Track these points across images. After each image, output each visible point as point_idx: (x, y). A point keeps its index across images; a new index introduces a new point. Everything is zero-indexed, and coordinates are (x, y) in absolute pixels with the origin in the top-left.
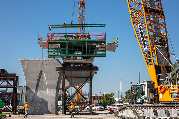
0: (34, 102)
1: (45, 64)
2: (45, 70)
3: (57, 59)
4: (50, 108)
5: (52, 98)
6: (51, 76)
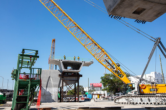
1: (52, 72)
3: (58, 70)
4: (54, 99)
5: (55, 93)
6: (55, 80)
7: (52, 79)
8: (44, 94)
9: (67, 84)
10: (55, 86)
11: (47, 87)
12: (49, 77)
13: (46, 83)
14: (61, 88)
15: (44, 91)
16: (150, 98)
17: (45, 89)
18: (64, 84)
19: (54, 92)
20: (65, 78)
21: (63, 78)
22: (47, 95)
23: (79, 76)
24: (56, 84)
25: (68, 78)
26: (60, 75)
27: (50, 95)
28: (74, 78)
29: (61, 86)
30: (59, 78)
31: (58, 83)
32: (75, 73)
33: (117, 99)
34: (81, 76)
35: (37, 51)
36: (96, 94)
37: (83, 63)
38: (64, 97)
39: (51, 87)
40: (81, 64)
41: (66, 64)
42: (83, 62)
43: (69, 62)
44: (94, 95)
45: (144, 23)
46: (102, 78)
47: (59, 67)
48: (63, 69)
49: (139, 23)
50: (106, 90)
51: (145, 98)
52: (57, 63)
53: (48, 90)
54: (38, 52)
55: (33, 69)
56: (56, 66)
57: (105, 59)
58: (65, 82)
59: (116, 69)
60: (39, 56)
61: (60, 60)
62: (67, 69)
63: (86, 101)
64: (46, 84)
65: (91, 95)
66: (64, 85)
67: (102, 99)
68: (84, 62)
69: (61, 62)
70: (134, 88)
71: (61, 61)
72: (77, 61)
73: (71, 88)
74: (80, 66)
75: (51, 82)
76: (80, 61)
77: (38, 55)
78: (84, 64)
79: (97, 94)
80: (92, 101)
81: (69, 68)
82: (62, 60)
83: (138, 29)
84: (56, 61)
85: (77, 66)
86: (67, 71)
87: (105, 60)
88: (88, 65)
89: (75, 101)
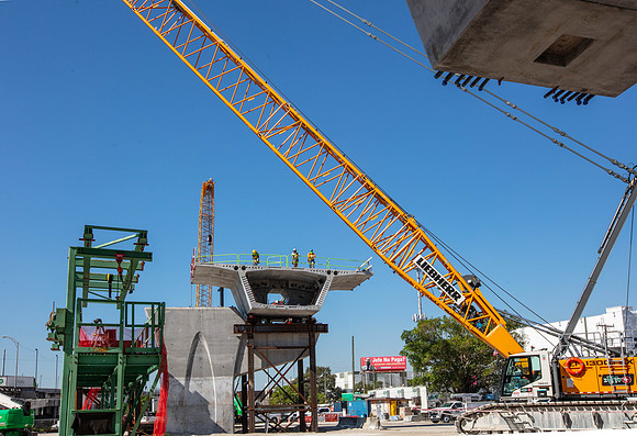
0: (182, 406)
1: (205, 317)
2: (205, 331)
3: (232, 308)
4: (221, 419)
5: (224, 397)
6: (221, 346)
7: (209, 346)
8: (181, 402)
9: (267, 364)
10: (220, 372)
11: (188, 375)
12: (197, 336)
13: (185, 360)
14: (246, 379)
15: (178, 390)
16: (601, 412)
17: (183, 382)
18: (258, 361)
19: (219, 396)
20: (260, 338)
21: (251, 337)
22: (192, 406)
23: (313, 328)
24: (224, 362)
25: (273, 338)
26: (237, 328)
27: (203, 405)
28: (296, 339)
29: (244, 368)
30: (234, 340)
31: (231, 360)
32: (296, 318)
33: (469, 416)
34: (324, 328)
35: (143, 235)
36: (382, 401)
37: (330, 278)
38: (257, 413)
39: (205, 374)
40: (322, 280)
41: (262, 284)
42: (329, 272)
43: (273, 274)
44: (377, 401)
45: (585, 103)
46: (406, 336)
47: (234, 294)
48: (251, 304)
49: (563, 103)
50: (424, 381)
51: (582, 413)
52: (226, 279)
53: (193, 386)
54: (146, 237)
55: (130, 306)
56: (221, 290)
57: (421, 260)
58: (261, 356)
59: (463, 298)
60: (151, 254)
61: (236, 268)
62: (264, 301)
63: (346, 428)
64: (186, 363)
65: (365, 403)
66: (255, 367)
67: (407, 419)
68: (336, 273)
69: (242, 273)
70: (538, 374)
71: (240, 270)
72: (307, 270)
73: (283, 376)
74: (318, 290)
75: (203, 355)
76: (319, 270)
77: (146, 249)
78: (335, 279)
79: (389, 400)
80: (369, 425)
81: (275, 299)
82: (244, 268)
83: (557, 131)
84: (221, 270)
85: (306, 289)
86: (265, 312)
87: (419, 262)
88: (349, 283)
89: (302, 428)
